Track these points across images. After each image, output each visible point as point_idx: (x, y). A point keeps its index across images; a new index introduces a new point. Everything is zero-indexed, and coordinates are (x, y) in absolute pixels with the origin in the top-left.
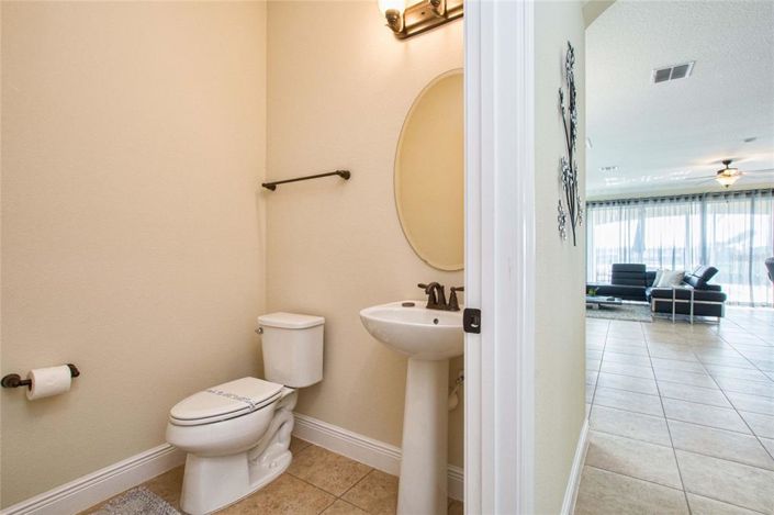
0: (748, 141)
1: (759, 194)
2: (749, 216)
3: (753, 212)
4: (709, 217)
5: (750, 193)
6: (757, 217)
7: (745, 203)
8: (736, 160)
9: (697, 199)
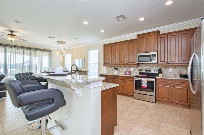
0: (16, 21)
1: (26, 49)
2: (22, 55)
3: (23, 54)
4: (8, 54)
5: (23, 48)
6: (25, 56)
7: (21, 51)
8: (17, 32)
9: (3, 46)
